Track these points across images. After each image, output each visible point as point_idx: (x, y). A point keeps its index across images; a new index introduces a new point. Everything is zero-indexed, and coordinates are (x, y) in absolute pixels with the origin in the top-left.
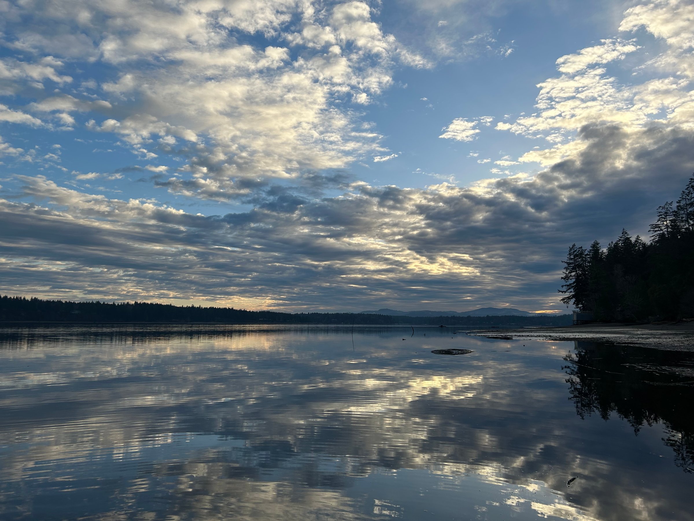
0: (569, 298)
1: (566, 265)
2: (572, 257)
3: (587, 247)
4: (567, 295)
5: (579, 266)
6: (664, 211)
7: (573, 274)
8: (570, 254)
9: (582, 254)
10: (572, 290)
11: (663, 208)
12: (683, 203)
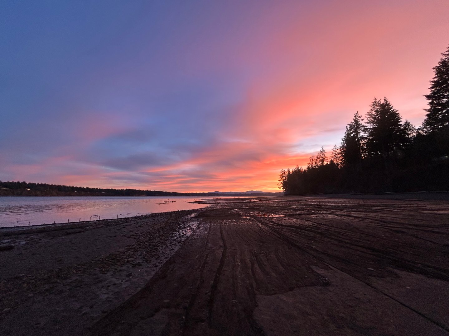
0: (281, 187)
1: (280, 176)
2: (282, 173)
3: (286, 170)
4: (280, 186)
5: (284, 176)
6: (312, 159)
7: (282, 179)
8: (281, 173)
9: (284, 173)
10: (282, 184)
11: (312, 158)
12: (318, 156)
